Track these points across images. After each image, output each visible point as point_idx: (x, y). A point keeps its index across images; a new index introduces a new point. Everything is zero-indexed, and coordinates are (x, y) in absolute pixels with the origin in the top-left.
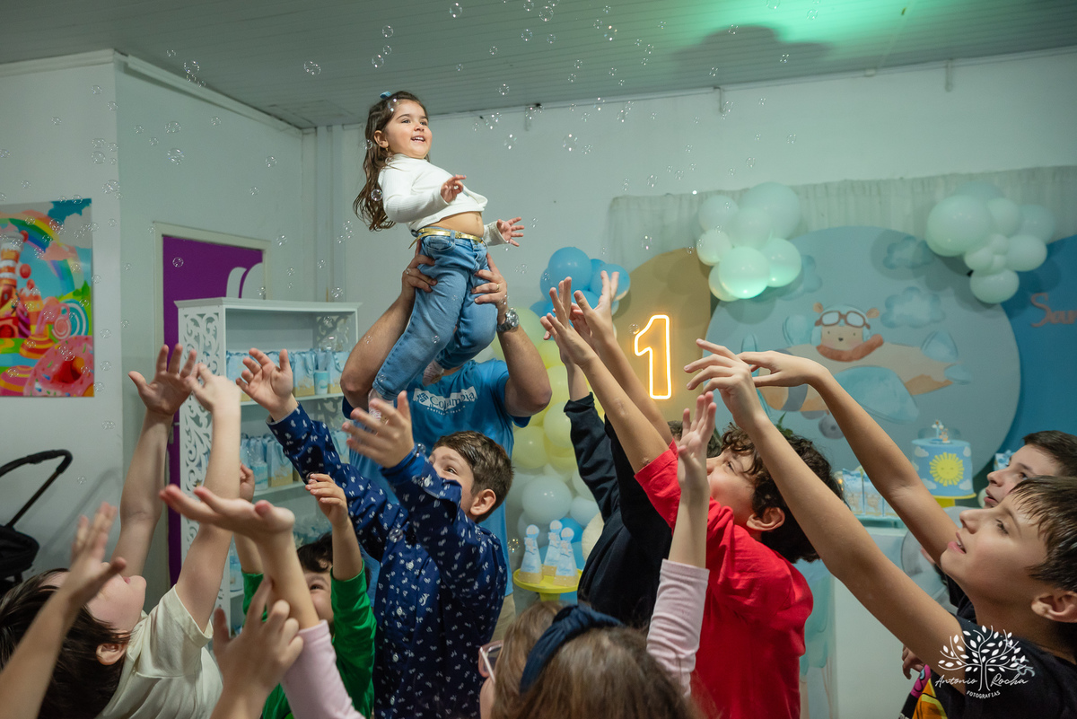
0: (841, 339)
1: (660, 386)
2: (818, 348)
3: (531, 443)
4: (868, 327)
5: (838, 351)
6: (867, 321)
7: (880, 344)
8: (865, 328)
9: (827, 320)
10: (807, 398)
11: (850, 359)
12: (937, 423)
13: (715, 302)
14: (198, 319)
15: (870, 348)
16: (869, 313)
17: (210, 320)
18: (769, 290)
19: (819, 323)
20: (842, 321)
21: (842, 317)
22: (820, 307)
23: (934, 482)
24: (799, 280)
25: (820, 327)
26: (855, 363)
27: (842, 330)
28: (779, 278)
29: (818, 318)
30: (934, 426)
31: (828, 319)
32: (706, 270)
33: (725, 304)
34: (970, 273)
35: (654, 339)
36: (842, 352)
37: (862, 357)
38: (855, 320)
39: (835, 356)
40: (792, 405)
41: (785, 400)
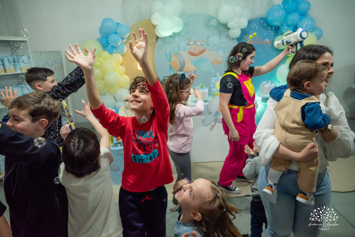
0: (194, 49)
2: (188, 52)
3: (100, 85)
4: (202, 45)
5: (194, 53)
6: (202, 44)
7: (205, 50)
8: (201, 46)
10: (185, 67)
11: (197, 55)
12: (218, 73)
13: (157, 38)
15: (202, 52)
16: (202, 41)
18: (174, 33)
19: (188, 44)
20: (195, 44)
21: (195, 42)
22: (189, 39)
23: (216, 89)
24: (183, 30)
25: (189, 46)
26: (198, 56)
27: (195, 46)
28: (177, 30)
29: (188, 43)
30: (217, 74)
31: (191, 43)
32: (154, 27)
33: (161, 38)
34: (229, 29)
37: (200, 54)
38: (198, 43)
39: (193, 54)
40: (181, 70)
41: (179, 68)
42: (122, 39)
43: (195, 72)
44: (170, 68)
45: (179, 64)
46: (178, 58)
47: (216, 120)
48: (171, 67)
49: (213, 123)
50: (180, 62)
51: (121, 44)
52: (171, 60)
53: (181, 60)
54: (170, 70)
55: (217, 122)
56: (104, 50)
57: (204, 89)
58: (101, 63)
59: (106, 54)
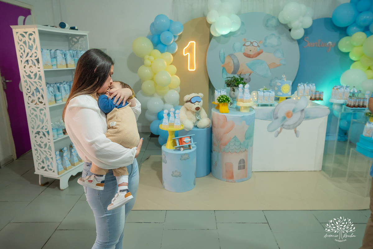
0: (250, 51)
1: (192, 66)
2: (244, 53)
3: (150, 86)
4: (259, 47)
5: (249, 54)
6: (259, 45)
7: (262, 52)
8: (258, 47)
9: (247, 44)
10: (239, 70)
11: (253, 57)
12: (284, 75)
13: (211, 37)
14: (24, 34)
15: (259, 54)
16: (260, 42)
17: (31, 34)
18: (230, 32)
19: (244, 45)
20: (251, 45)
21: (251, 43)
22: (245, 40)
23: (282, 93)
24: (239, 30)
25: (245, 46)
26: (254, 59)
27: (251, 48)
28: (234, 29)
29: (244, 44)
30: (283, 76)
32: (209, 25)
33: (215, 37)
34: (290, 30)
35: (190, 50)
36: (251, 55)
37: (256, 57)
38: (255, 44)
39: (248, 56)
40: (234, 73)
41: (232, 71)
42: (175, 37)
43: (250, 75)
44: (223, 70)
45: (233, 67)
46: (232, 60)
47: (282, 125)
48: (224, 68)
49: (279, 129)
50: (234, 64)
51: (173, 42)
52: (224, 61)
53: (236, 61)
54: (223, 72)
55: (284, 128)
56: (154, 49)
57: (271, 92)
58: (152, 62)
59: (157, 52)
